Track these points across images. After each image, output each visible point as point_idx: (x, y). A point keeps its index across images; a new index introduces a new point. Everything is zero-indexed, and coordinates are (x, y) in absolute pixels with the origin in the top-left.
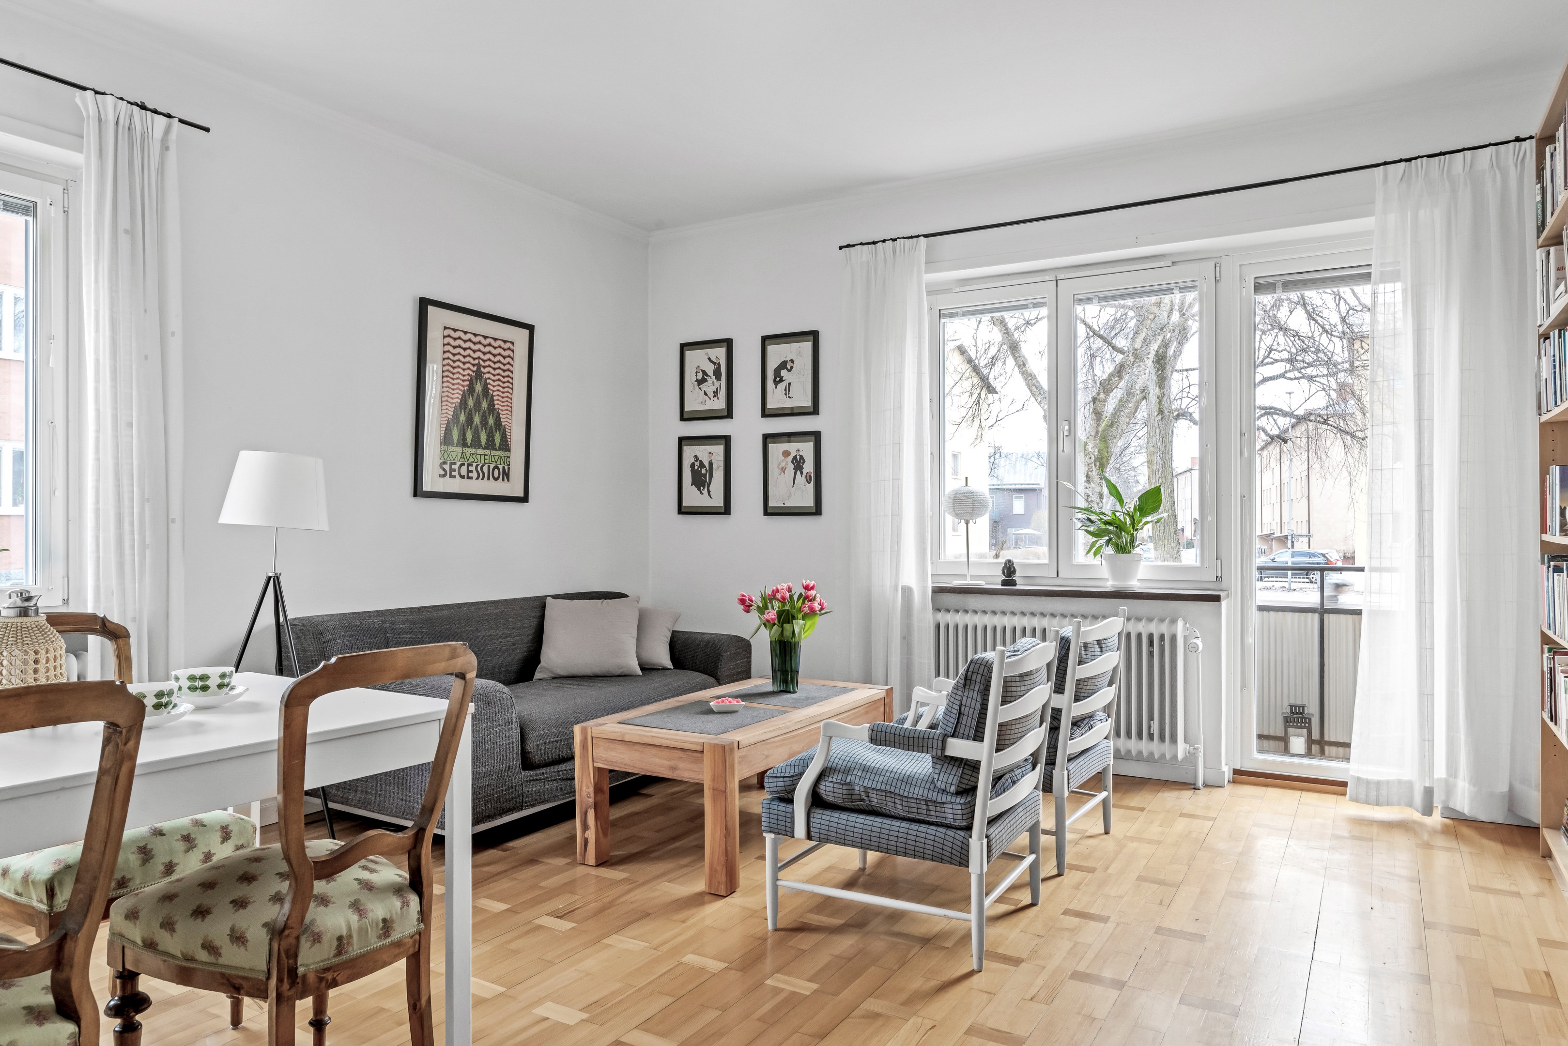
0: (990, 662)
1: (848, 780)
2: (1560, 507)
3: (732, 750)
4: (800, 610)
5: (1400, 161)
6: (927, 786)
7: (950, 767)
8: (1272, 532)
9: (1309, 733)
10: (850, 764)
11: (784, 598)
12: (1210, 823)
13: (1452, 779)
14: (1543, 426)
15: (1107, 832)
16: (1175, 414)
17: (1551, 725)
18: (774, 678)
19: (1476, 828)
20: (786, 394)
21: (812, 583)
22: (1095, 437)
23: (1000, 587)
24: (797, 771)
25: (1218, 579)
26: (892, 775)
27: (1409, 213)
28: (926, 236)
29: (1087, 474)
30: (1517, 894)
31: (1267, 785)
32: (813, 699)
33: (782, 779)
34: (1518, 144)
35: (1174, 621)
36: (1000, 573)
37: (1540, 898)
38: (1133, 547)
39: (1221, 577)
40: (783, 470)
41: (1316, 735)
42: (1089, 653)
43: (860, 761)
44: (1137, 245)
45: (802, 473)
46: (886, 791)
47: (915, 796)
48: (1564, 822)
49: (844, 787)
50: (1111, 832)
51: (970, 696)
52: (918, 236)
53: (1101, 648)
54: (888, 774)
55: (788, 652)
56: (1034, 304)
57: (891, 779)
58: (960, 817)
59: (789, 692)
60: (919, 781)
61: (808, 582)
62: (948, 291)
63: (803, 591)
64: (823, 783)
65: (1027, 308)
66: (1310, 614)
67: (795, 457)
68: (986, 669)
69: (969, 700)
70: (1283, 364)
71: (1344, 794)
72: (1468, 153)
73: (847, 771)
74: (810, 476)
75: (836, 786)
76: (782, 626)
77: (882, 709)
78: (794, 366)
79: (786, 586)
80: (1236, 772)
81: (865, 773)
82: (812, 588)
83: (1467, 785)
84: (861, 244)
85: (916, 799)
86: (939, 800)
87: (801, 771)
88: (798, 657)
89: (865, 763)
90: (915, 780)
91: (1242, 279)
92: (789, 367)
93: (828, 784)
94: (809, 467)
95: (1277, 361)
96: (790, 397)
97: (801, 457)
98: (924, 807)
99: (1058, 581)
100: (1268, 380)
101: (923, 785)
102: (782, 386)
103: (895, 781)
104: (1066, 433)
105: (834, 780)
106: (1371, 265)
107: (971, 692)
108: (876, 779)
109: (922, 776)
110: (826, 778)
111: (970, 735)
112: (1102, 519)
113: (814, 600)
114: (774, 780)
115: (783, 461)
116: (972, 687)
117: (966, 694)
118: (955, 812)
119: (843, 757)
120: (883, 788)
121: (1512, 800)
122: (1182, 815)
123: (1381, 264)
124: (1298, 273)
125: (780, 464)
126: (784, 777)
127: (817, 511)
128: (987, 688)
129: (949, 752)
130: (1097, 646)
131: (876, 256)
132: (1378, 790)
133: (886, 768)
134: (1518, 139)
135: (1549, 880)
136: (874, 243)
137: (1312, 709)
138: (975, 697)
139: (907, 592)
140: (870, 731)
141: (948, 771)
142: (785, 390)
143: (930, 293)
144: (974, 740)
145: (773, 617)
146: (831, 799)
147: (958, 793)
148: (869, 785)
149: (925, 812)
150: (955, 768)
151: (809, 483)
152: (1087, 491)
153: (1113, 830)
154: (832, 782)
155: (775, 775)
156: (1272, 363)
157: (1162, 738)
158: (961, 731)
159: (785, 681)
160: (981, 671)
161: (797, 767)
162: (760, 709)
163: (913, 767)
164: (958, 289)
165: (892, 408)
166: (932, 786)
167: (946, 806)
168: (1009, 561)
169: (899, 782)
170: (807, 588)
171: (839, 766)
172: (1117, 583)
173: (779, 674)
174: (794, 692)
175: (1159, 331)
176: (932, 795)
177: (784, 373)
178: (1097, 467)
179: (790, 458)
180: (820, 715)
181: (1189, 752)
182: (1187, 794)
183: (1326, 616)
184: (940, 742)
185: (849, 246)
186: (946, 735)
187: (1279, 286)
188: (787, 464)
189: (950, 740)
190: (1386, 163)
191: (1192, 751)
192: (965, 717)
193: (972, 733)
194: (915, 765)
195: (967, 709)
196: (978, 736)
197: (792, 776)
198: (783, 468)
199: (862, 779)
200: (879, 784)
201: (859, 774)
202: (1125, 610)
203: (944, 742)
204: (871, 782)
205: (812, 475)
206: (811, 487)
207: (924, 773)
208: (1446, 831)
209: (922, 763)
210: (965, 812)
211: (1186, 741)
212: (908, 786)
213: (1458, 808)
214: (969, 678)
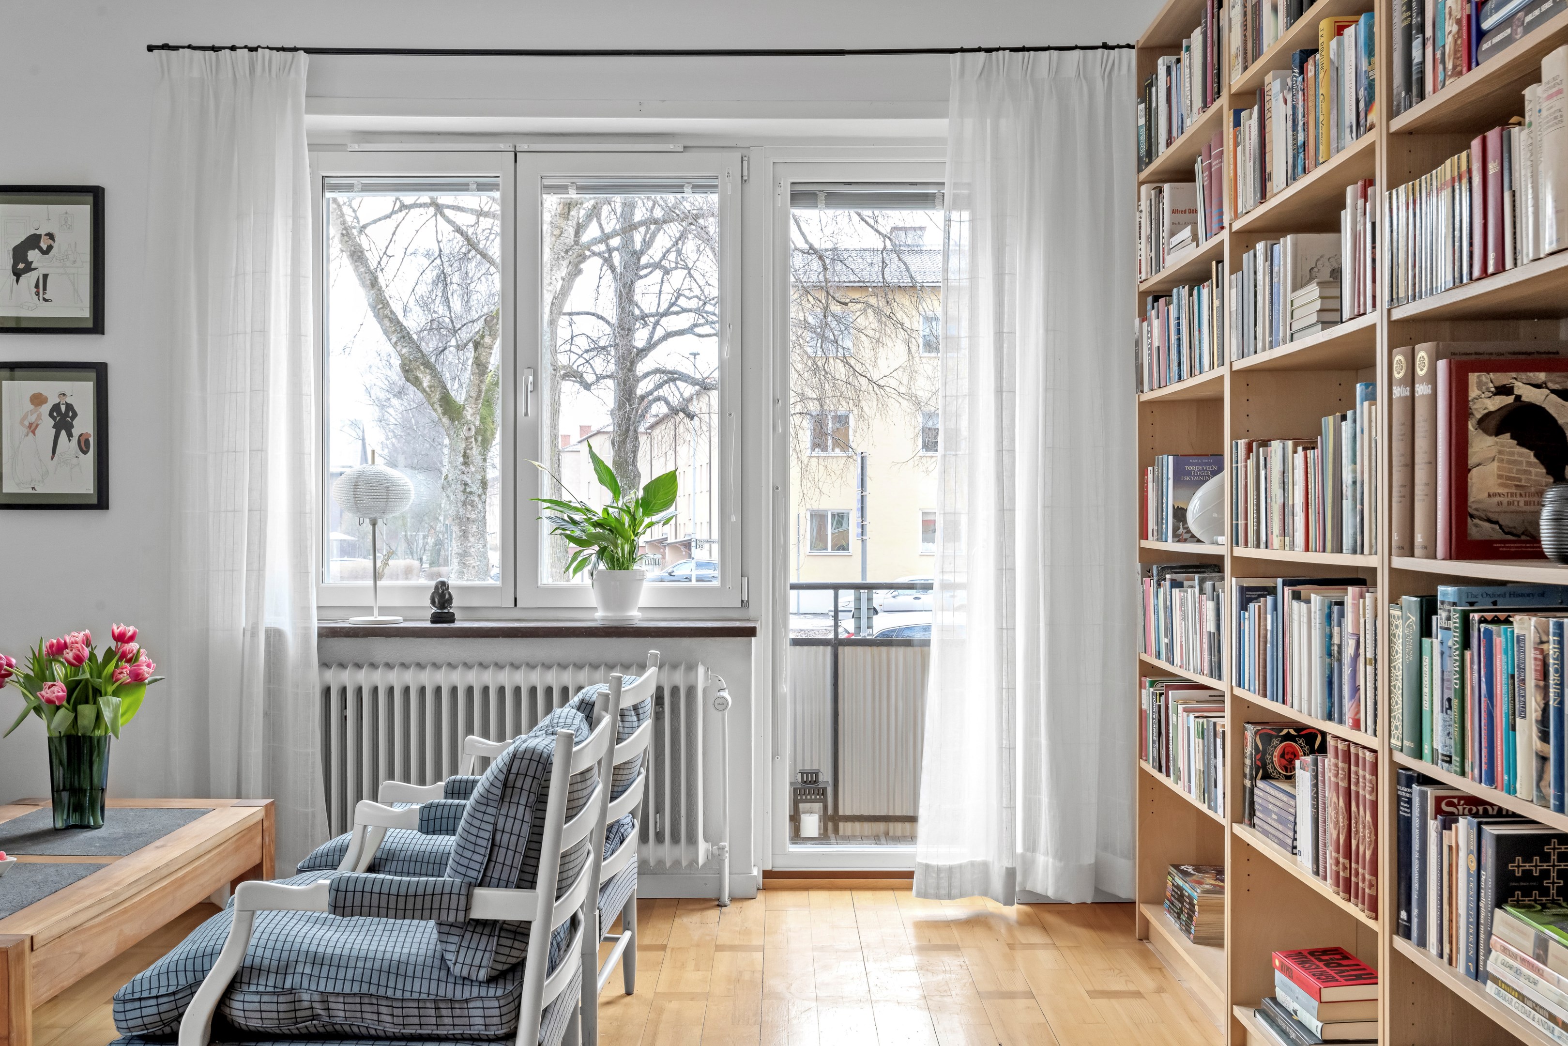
0: (545, 755)
1: (288, 985)
2: (1174, 506)
3: (20, 956)
4: (113, 677)
5: (979, 50)
6: (435, 976)
7: (476, 937)
8: (664, 536)
9: (825, 808)
10: (285, 954)
11: (79, 659)
12: (758, 956)
13: (1029, 854)
14: (1142, 404)
15: (629, 993)
16: (562, 372)
17: (1161, 777)
18: (57, 804)
19: (1059, 913)
20: (37, 294)
21: (130, 630)
22: (477, 400)
23: (428, 624)
24: (182, 981)
25: (745, 604)
26: (369, 965)
27: (988, 121)
28: (308, 51)
29: (465, 453)
30: (1138, 994)
31: (807, 889)
32: (140, 835)
33: (153, 1002)
34: (1106, 51)
35: (691, 668)
36: (427, 602)
37: (1162, 994)
38: (634, 561)
39: (748, 601)
40: (33, 428)
41: (830, 811)
42: (626, 724)
43: (305, 947)
44: (640, 113)
45: (70, 435)
46: (361, 995)
47: (416, 996)
48: (1168, 894)
49: (282, 999)
50: (635, 992)
51: (512, 813)
52: (295, 49)
53: (638, 715)
54: (360, 964)
55: (86, 758)
56: (478, 184)
57: (367, 973)
58: (497, 1020)
59: (88, 827)
60: (419, 969)
61: (122, 628)
62: (339, 147)
63: (113, 644)
64: (240, 997)
65: (467, 190)
66: (821, 647)
67: (56, 407)
68: (540, 766)
69: (510, 821)
70: (692, 314)
71: (910, 888)
72: (1055, 53)
73: (284, 968)
74: (87, 442)
75: (265, 998)
76: (75, 710)
77: (259, 840)
78: (55, 245)
79: (80, 636)
80: (767, 874)
81: (317, 968)
82: (132, 638)
83: (1051, 860)
84: (189, 47)
85: (419, 1000)
86: (458, 996)
87: (191, 980)
88: (104, 763)
89: (313, 948)
90: (411, 968)
91: (776, 183)
92: (44, 247)
93: (248, 998)
94: (85, 424)
95: (684, 310)
96: (45, 300)
97: (69, 407)
98: (432, 1012)
99: (516, 614)
100: (674, 336)
101: (426, 974)
102: (28, 280)
103: (375, 975)
104: (530, 388)
105: (261, 988)
106: (943, 184)
107: (513, 807)
108: (341, 975)
109: (421, 959)
110: (245, 988)
111: (511, 879)
112: (590, 519)
113: (137, 659)
114: (137, 1004)
115: (32, 412)
116: (515, 799)
117: (504, 811)
118: (488, 1013)
119: (271, 944)
120: (356, 989)
121: (1098, 872)
122: (719, 948)
123: (955, 184)
124: (845, 183)
125: (24, 418)
126: (157, 997)
127: (101, 501)
128: (542, 799)
129: (477, 913)
130: (633, 713)
131: (217, 73)
132: (950, 878)
133: (354, 953)
134: (1105, 46)
135: (1160, 969)
136: (214, 49)
137: (826, 777)
138: (520, 816)
139: (275, 638)
140: (334, 893)
141: (473, 945)
142: (37, 286)
143: (312, 147)
144: (518, 887)
145: (61, 694)
146: (255, 1024)
147: (491, 980)
148: (330, 989)
149: (433, 1021)
150: (484, 939)
151: (85, 452)
152: (465, 478)
153: (637, 988)
154: (257, 993)
155: (137, 996)
156: (677, 313)
157: (675, 839)
158: (496, 875)
159: (78, 808)
160: (531, 772)
161: (181, 975)
162: (45, 866)
163: (399, 944)
164: (356, 147)
165: (248, 330)
166: (444, 973)
167: (471, 1005)
168: (443, 584)
169: (384, 976)
170: (121, 638)
171: (266, 962)
172: (610, 614)
173: (65, 795)
174: (97, 827)
175: (563, 254)
176: (448, 990)
177: (33, 255)
178: (479, 443)
179: (46, 408)
180: (167, 865)
181: (712, 854)
182: (712, 914)
183: (840, 649)
184: (463, 899)
185: (165, 47)
186: (470, 884)
187: (821, 197)
188: (39, 417)
189: (479, 892)
190: (962, 50)
191: (716, 852)
192: (502, 851)
193: (515, 875)
194: (401, 939)
195: (506, 837)
196: (527, 881)
197: (174, 993)
198: (31, 425)
199: (314, 981)
200: (348, 985)
201: (308, 970)
202: (656, 655)
203: (469, 897)
204: (331, 983)
205: (91, 440)
206: (89, 460)
207: (422, 952)
208: (1026, 922)
209: (411, 934)
210: (504, 1010)
211: (706, 839)
212: (400, 980)
213: (1039, 889)
214: (510, 784)
